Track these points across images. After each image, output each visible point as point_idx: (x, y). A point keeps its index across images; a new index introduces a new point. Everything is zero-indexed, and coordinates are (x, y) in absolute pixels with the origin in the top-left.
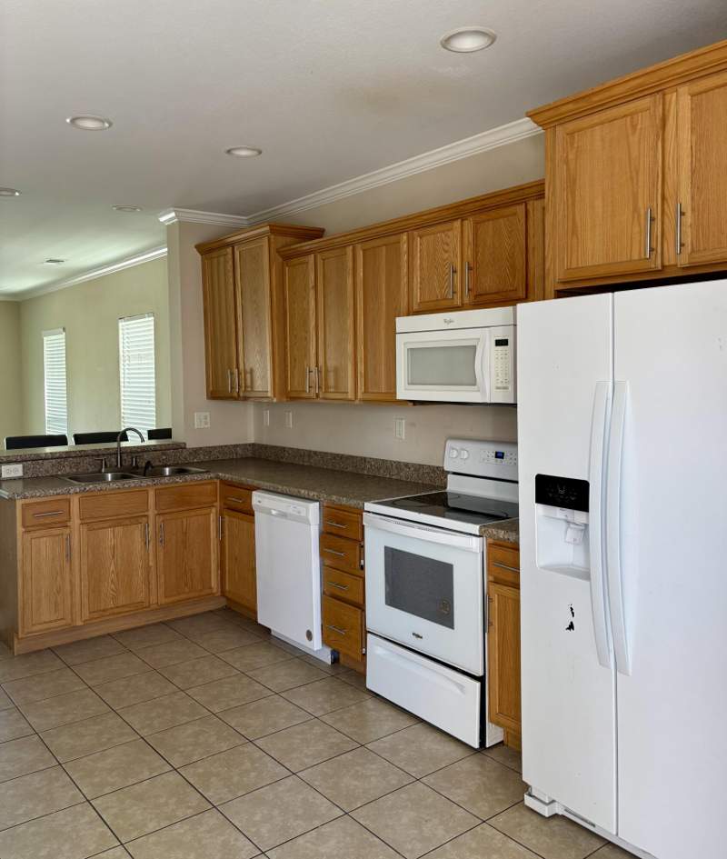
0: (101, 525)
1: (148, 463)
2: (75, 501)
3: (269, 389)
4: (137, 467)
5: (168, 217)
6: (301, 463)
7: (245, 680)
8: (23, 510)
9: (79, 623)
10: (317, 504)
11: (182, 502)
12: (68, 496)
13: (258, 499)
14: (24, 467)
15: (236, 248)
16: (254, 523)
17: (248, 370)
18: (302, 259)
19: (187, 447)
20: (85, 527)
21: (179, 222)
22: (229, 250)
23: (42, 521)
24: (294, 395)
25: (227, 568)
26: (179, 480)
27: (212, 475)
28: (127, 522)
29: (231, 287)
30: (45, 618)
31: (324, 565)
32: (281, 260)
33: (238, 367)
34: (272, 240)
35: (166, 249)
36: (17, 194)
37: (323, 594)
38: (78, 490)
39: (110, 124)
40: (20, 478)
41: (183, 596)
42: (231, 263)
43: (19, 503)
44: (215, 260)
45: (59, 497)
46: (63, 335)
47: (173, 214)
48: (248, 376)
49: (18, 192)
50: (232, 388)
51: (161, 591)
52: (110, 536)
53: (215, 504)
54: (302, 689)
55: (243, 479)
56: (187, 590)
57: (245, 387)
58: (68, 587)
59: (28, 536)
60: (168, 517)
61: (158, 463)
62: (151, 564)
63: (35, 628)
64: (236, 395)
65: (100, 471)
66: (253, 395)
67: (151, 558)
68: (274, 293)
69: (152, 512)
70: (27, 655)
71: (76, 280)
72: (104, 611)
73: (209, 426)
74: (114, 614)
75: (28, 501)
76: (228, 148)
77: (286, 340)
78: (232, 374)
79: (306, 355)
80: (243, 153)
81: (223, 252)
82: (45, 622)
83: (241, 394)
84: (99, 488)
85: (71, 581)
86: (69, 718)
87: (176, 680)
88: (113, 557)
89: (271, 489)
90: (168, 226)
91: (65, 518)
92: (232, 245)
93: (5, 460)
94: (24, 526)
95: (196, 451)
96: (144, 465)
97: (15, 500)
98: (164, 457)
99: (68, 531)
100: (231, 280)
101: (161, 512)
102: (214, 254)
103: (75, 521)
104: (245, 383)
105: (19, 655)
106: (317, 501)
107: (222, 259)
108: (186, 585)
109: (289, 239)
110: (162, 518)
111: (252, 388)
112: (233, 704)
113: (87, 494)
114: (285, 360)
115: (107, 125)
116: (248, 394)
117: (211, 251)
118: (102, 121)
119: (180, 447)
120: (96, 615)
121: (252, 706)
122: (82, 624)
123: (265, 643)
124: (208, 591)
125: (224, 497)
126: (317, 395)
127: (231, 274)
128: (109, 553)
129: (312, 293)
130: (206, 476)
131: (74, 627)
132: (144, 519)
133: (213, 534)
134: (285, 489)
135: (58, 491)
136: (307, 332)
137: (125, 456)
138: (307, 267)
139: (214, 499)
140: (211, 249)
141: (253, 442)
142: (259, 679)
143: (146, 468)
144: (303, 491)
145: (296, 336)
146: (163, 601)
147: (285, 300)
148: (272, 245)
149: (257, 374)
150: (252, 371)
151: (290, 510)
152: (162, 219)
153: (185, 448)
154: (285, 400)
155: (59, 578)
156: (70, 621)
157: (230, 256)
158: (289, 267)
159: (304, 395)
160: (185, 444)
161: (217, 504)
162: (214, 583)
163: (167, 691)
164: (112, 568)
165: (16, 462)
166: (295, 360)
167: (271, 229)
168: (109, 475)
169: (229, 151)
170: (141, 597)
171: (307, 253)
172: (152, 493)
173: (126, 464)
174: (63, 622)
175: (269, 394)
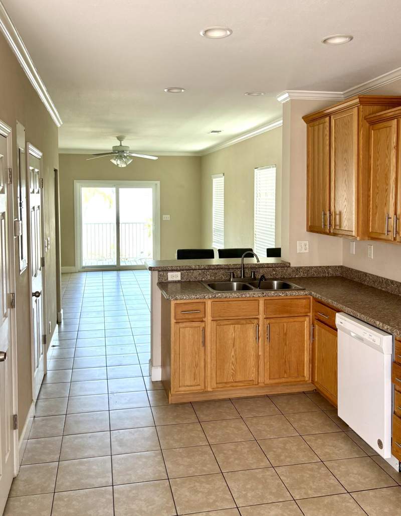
0: (226, 322)
1: (263, 277)
2: (209, 303)
3: (354, 229)
4: (255, 278)
5: (284, 97)
6: (380, 288)
7: (323, 470)
8: (175, 308)
9: (209, 389)
10: (391, 337)
11: (284, 311)
12: (204, 300)
13: (341, 320)
14: (181, 274)
15: (332, 117)
16: (337, 336)
17: (338, 213)
18: (386, 124)
19: (291, 266)
20: (215, 323)
21: (292, 100)
22: (327, 119)
23: (187, 316)
24: (374, 235)
25: (316, 365)
26: (282, 294)
27: (307, 293)
28: (244, 322)
29: (328, 148)
30: (188, 383)
31: (395, 389)
32: (368, 125)
33: (330, 210)
34: (361, 110)
35: (282, 121)
36: (183, 91)
37: (394, 413)
38: (211, 297)
39: (231, 31)
40: (178, 282)
41: (283, 380)
42: (328, 129)
43: (173, 303)
44: (316, 127)
45: (198, 301)
46: (223, 178)
47: (286, 95)
48: (338, 217)
49: (183, 89)
50: (325, 225)
51: (267, 375)
52: (231, 331)
53: (309, 314)
54: (371, 493)
55: (330, 301)
56: (285, 376)
57: (335, 225)
58: (202, 364)
59: (178, 325)
60: (272, 321)
61: (270, 277)
62: (260, 354)
63: (181, 389)
64: (328, 231)
65: (230, 280)
66: (341, 232)
67: (260, 349)
68: (361, 152)
69: (261, 317)
70: (177, 405)
71: (231, 142)
72: (226, 383)
73: (307, 251)
74: (233, 386)
75: (178, 302)
76: (324, 38)
77: (369, 190)
78: (325, 214)
79: (386, 204)
80: (338, 41)
81: (322, 120)
82: (187, 386)
83: (332, 231)
84: (224, 296)
85: (205, 360)
86: (191, 471)
87: (270, 455)
88: (234, 346)
89: (352, 314)
90: (284, 104)
91: (201, 316)
92: (329, 115)
93: (170, 269)
94: (175, 318)
95: (298, 269)
96: (260, 277)
97: (170, 301)
98: (274, 273)
99: (203, 325)
100: (328, 142)
101: (268, 316)
102: (317, 123)
103: (209, 318)
104: (335, 223)
105: (172, 404)
106: (391, 334)
107: (321, 126)
108: (285, 372)
109: (376, 108)
110: (268, 321)
111: (340, 227)
112: (311, 493)
113: (216, 300)
114: (368, 206)
115: (228, 33)
116: (337, 232)
117: (314, 120)
118: (225, 30)
119: (285, 265)
120: (220, 386)
121: (327, 500)
122: (211, 390)
123: (343, 434)
124: (302, 379)
125: (315, 311)
126: (395, 239)
127: (328, 138)
128: (230, 342)
129: (393, 152)
130: (302, 293)
131: (206, 391)
132: (256, 321)
133: (306, 337)
134: (363, 317)
135: (198, 296)
136: (387, 184)
137: (247, 271)
138: (391, 130)
139: (307, 310)
140: (314, 119)
141: (342, 265)
142: (336, 472)
143: (261, 279)
144: (378, 323)
145: (378, 188)
146: (268, 381)
147: (370, 157)
148: (361, 114)
149: (345, 216)
150: (340, 214)
151: (366, 337)
152: (280, 99)
153: (289, 267)
154: (367, 238)
155: (197, 356)
156: (203, 388)
157: (327, 124)
158: (374, 130)
159: (383, 237)
160: (290, 264)
161: (311, 314)
162: (306, 373)
163: (263, 465)
164: (233, 354)
165: (177, 270)
166: (376, 207)
167: (360, 101)
168: (235, 284)
169: (325, 41)
170: (253, 376)
171: (392, 118)
172: (262, 302)
173: (247, 275)
174: (199, 388)
175: (354, 234)
